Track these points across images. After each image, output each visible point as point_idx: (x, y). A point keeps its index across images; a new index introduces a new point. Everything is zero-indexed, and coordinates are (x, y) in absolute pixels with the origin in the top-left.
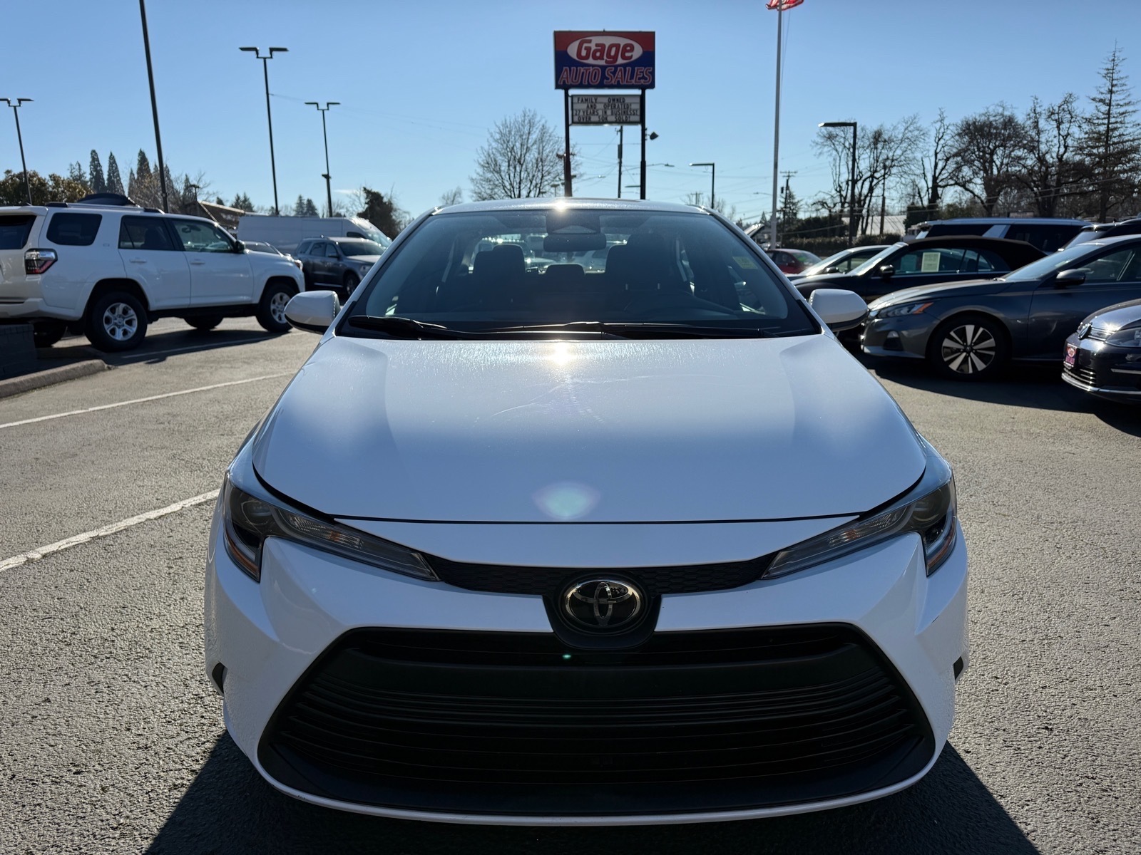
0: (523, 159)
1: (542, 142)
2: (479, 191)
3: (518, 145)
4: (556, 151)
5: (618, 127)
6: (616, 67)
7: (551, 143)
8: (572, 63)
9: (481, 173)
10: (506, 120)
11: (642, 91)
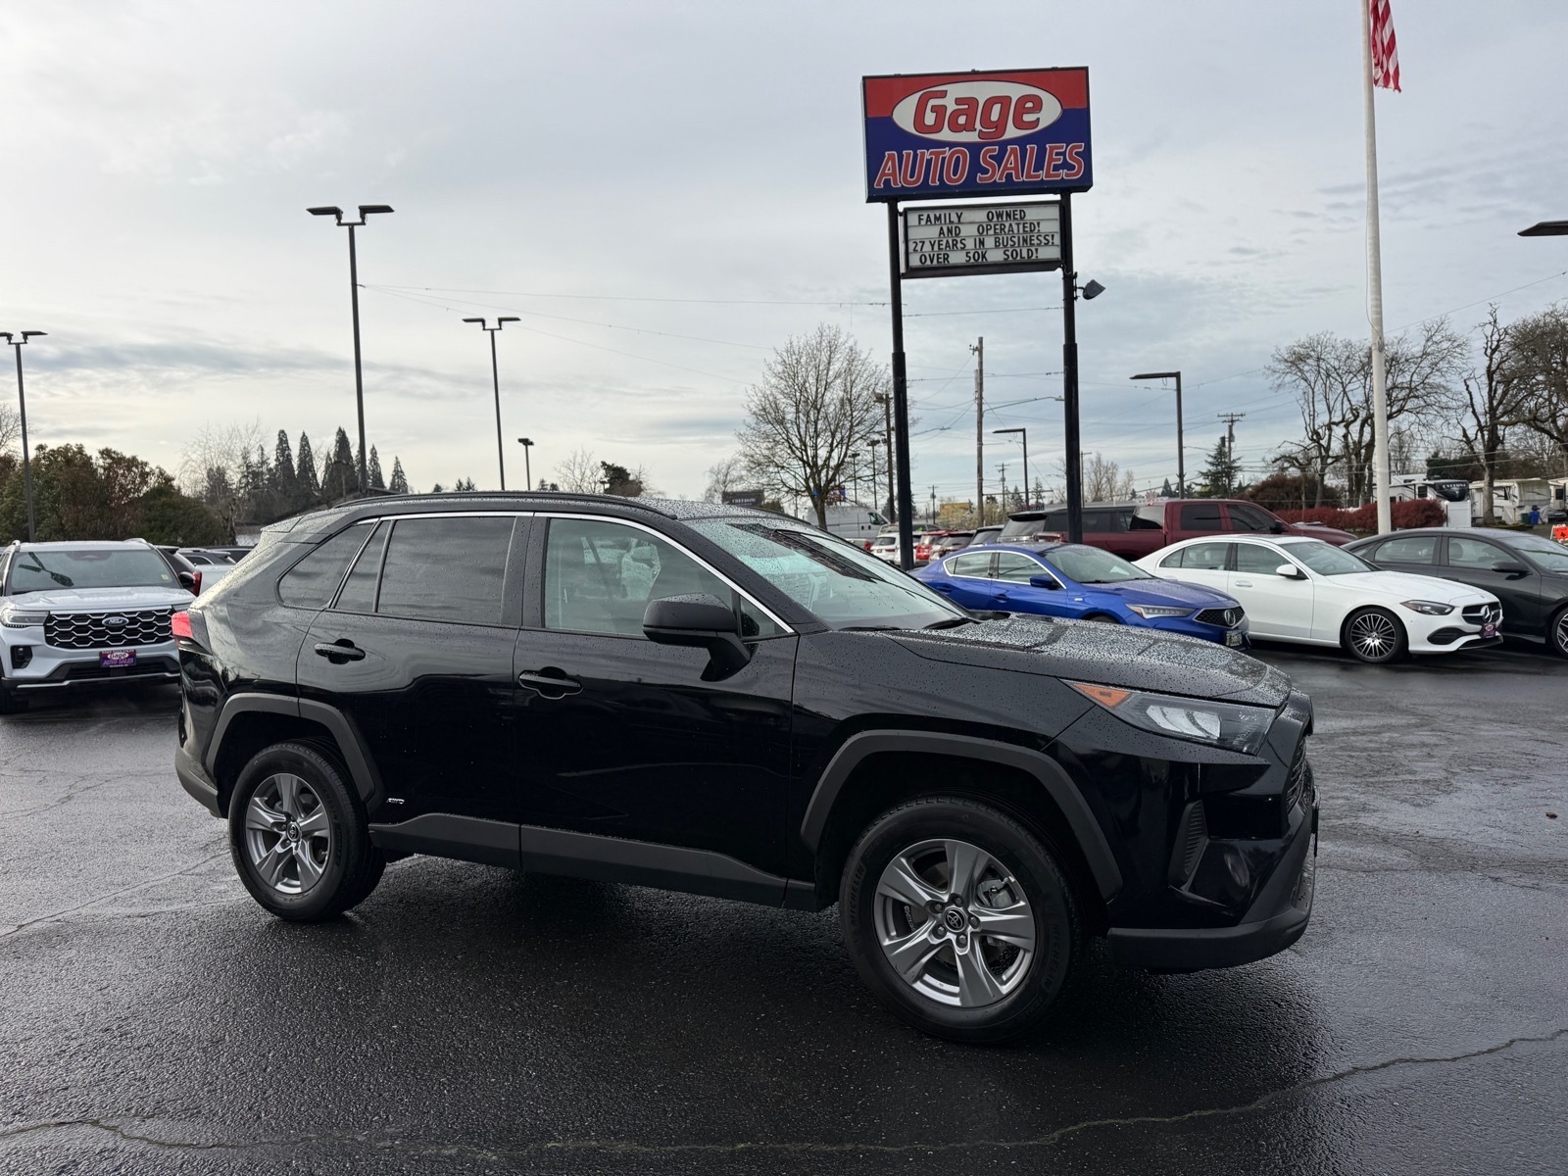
6: (1003, 145)
7: (865, 376)
8: (902, 141)
9: (753, 426)
10: (792, 344)
11: (1062, 197)
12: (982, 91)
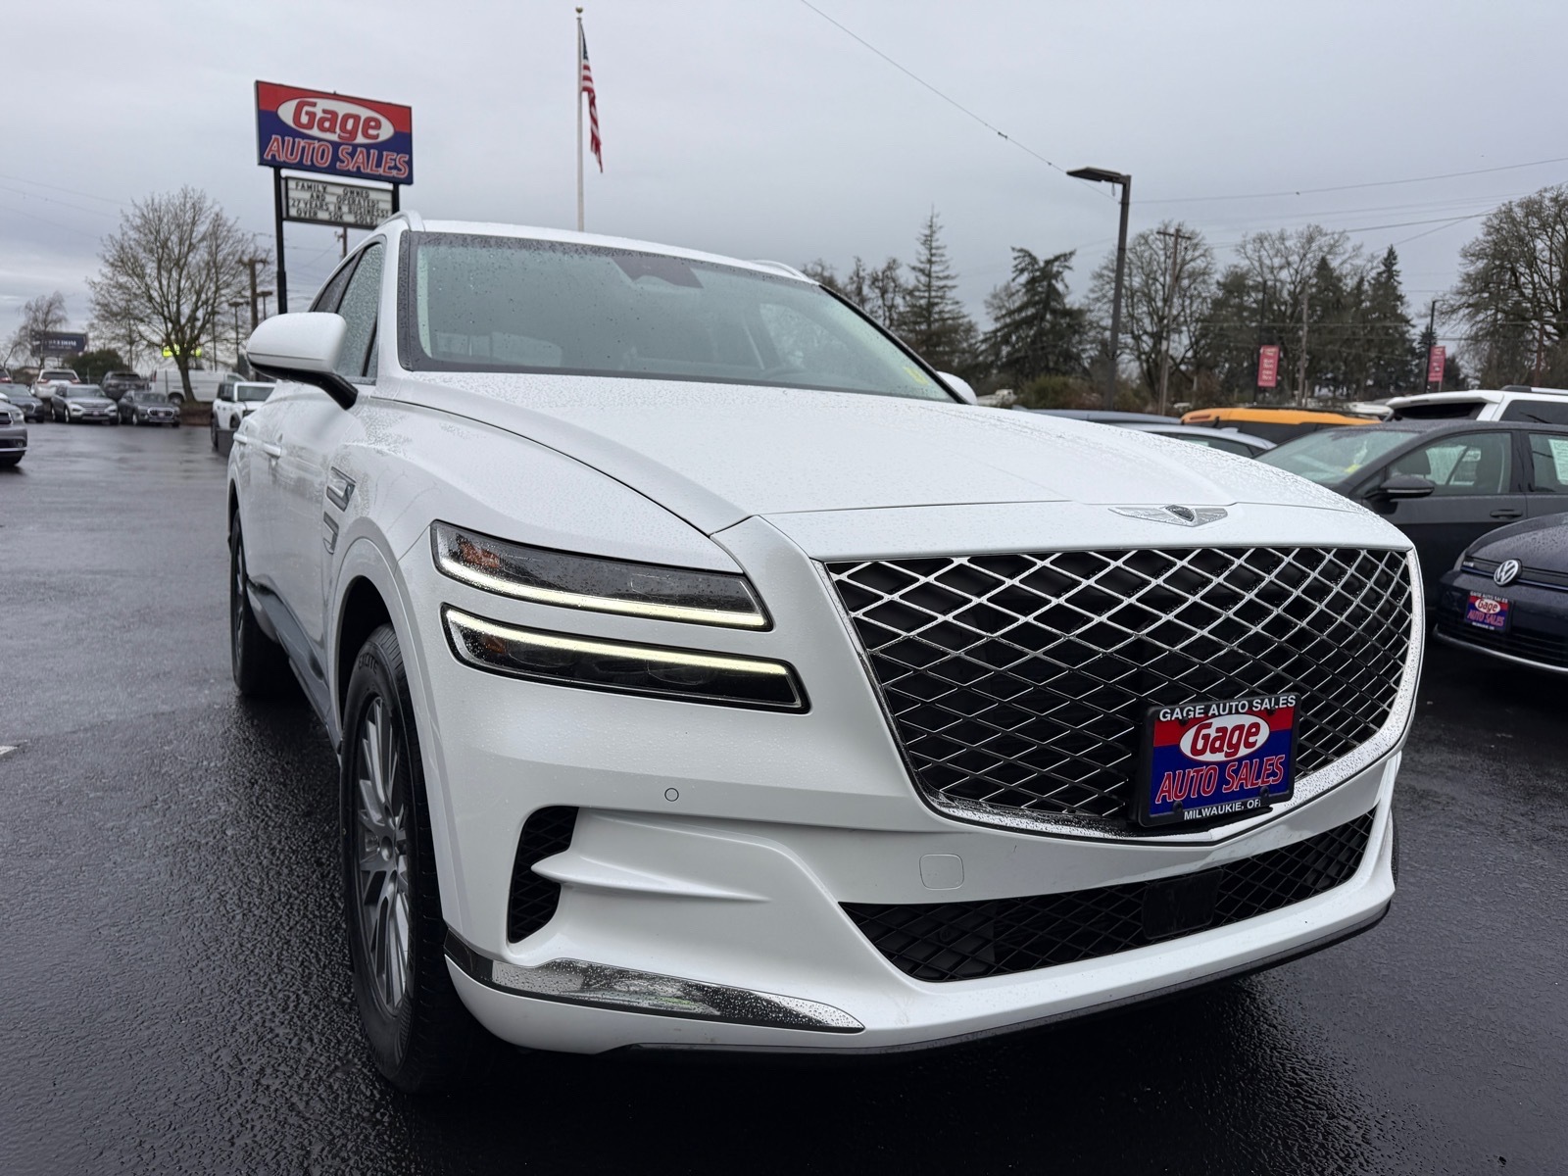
0: (183, 260)
1: (216, 239)
2: (106, 302)
3: (174, 238)
4: (239, 253)
5: (340, 230)
6: (355, 147)
7: (231, 242)
8: (284, 130)
9: (110, 275)
10: (153, 200)
11: (394, 186)
12: (342, 109)
